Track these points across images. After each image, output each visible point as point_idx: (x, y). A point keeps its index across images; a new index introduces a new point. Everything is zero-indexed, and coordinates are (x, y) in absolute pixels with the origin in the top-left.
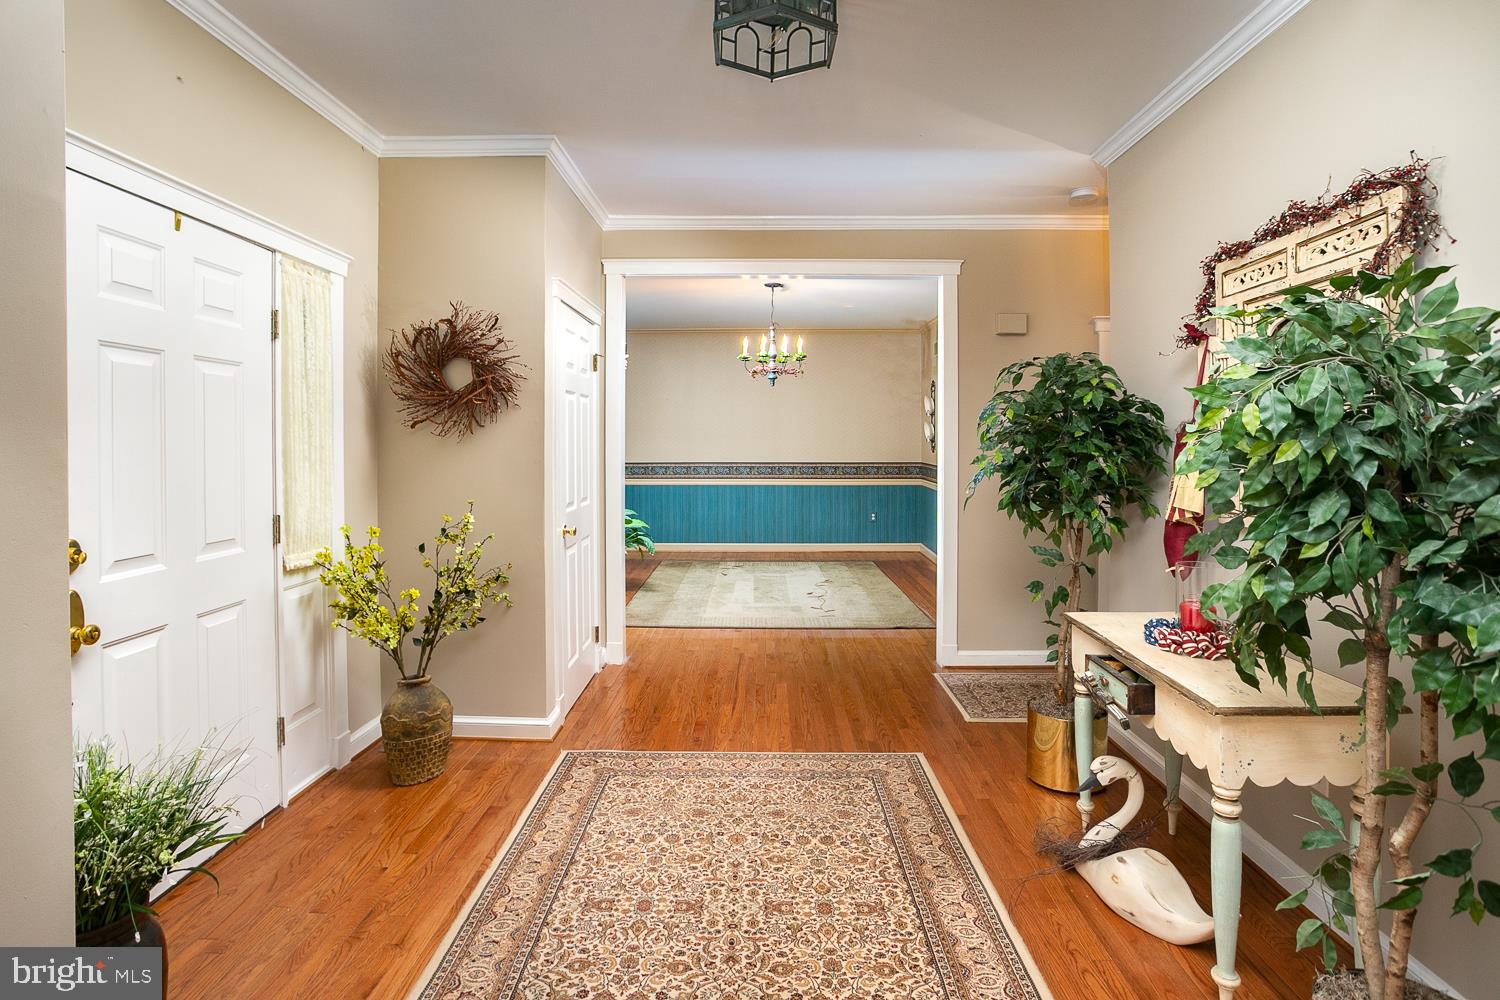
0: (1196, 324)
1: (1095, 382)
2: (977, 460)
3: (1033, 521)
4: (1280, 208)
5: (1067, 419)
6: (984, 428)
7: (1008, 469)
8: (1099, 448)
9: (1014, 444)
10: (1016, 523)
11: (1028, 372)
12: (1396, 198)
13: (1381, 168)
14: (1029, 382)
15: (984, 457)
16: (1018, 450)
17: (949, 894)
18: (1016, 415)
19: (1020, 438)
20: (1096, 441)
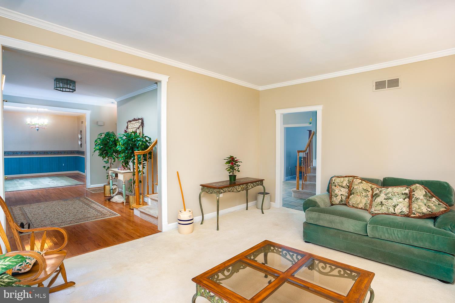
0: (126, 130)
1: (113, 137)
2: (95, 148)
3: (104, 158)
4: (133, 119)
5: (109, 142)
6: (95, 143)
7: (100, 149)
8: (113, 146)
9: (101, 146)
10: (101, 158)
11: (103, 134)
12: (141, 121)
13: (140, 118)
14: (103, 136)
15: (96, 148)
16: (101, 147)
17: (93, 205)
18: (101, 141)
19: (102, 145)
20: (113, 145)
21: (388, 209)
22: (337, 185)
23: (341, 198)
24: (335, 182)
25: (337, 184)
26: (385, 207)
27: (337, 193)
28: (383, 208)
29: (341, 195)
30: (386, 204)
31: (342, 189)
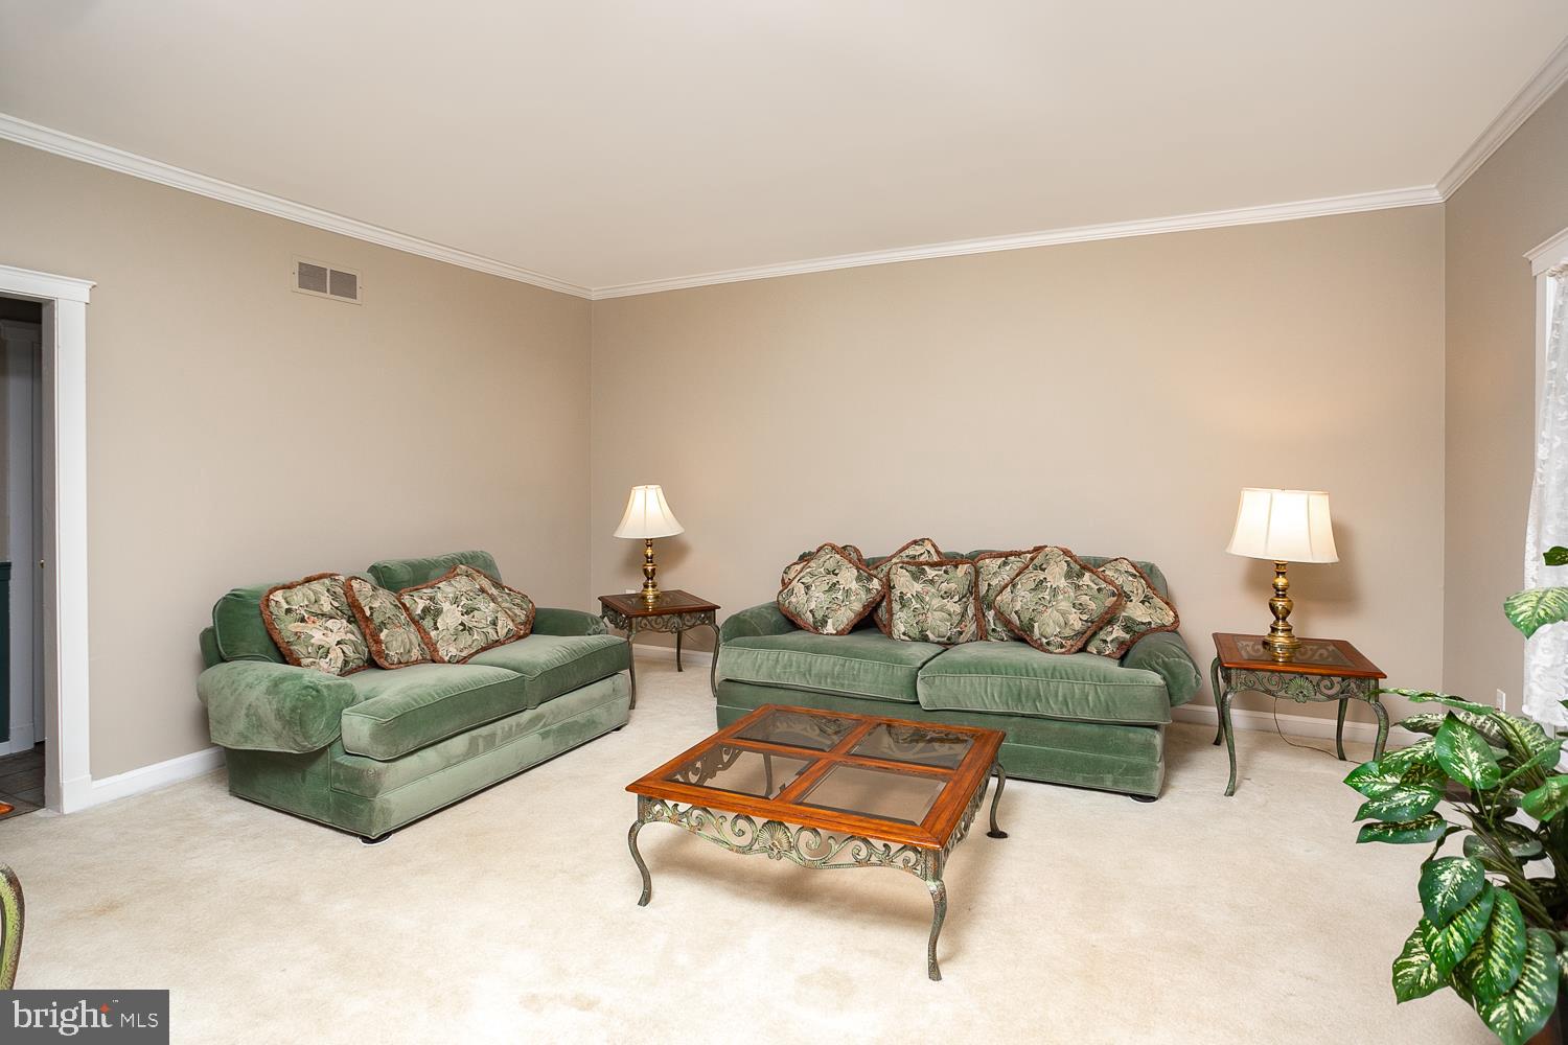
21: (486, 634)
22: (306, 616)
23: (343, 652)
24: (294, 607)
25: (303, 612)
26: (478, 632)
27: (323, 643)
28: (475, 637)
29: (339, 643)
30: (475, 624)
31: (330, 623)
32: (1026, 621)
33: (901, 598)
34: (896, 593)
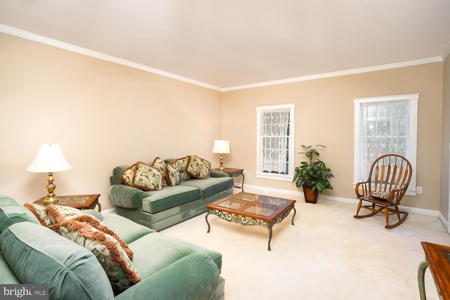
32: (198, 173)
33: (172, 174)
34: (170, 173)
